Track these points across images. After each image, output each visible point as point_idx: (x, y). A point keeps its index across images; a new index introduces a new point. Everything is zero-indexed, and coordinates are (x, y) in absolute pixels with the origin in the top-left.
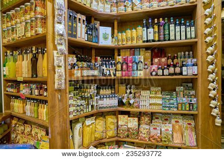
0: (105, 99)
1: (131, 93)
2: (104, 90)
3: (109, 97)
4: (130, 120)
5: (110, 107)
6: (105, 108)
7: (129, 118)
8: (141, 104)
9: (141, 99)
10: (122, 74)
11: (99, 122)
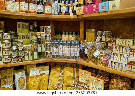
0: (61, 46)
1: (101, 41)
2: (67, 36)
3: (67, 44)
4: (93, 80)
5: (68, 57)
6: (60, 57)
7: (91, 77)
8: (112, 60)
9: (114, 52)
10: (85, 10)
11: (55, 74)
